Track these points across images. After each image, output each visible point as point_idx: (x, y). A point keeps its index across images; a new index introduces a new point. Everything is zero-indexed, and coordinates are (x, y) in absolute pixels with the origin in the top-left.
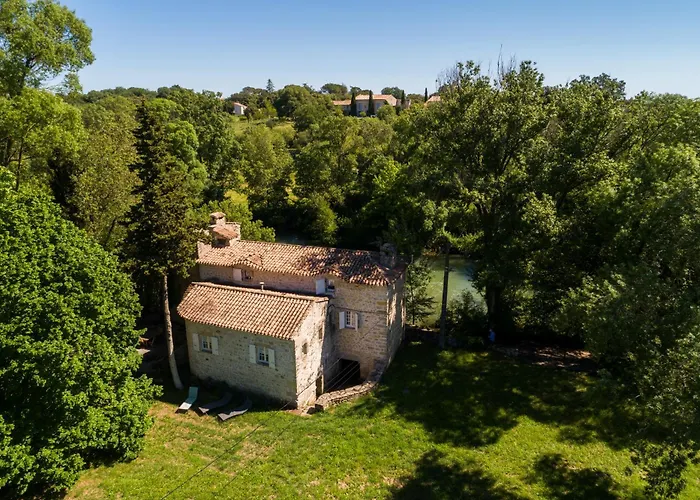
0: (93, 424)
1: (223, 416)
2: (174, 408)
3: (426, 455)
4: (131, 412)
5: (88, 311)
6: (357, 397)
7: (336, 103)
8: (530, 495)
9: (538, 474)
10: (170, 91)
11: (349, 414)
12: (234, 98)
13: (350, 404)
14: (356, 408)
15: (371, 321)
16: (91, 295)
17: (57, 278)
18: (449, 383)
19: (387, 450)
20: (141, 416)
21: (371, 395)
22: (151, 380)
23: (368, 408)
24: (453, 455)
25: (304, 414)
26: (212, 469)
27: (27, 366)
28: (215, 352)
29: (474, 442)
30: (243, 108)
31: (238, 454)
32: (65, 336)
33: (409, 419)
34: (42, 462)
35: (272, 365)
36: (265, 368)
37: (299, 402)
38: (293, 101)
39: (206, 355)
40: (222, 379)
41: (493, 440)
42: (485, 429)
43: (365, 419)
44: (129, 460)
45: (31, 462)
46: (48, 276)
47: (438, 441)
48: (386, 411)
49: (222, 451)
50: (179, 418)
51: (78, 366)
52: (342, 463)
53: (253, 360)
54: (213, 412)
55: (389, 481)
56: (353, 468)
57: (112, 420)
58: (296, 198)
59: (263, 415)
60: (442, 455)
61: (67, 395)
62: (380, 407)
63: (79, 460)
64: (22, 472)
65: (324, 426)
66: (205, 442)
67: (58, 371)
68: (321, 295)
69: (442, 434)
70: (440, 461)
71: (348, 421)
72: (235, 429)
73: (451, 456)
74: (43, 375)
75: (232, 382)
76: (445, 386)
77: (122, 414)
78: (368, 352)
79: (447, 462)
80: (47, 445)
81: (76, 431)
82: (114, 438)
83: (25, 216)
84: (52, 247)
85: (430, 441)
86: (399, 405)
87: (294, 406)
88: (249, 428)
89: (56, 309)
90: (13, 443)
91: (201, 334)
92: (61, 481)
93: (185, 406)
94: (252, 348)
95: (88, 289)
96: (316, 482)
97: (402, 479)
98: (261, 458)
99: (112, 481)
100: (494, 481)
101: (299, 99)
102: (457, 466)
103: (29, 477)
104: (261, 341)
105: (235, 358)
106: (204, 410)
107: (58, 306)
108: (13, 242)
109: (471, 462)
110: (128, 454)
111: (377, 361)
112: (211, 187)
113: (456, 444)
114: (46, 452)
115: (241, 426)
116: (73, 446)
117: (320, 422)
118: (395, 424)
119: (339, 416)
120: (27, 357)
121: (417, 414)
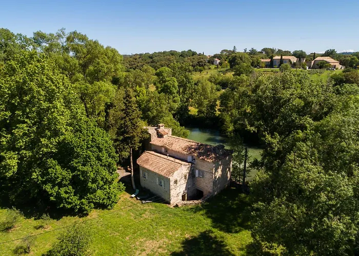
0: (97, 195)
1: (144, 202)
2: (130, 195)
3: (207, 231)
4: (112, 194)
5: (99, 159)
6: (194, 205)
7: (262, 60)
8: (237, 254)
9: (246, 248)
10: (187, 53)
11: (188, 210)
12: (215, 56)
13: (190, 207)
14: (191, 208)
15: (207, 176)
16: (100, 154)
17: (92, 146)
18: (235, 207)
19: (193, 226)
20: (115, 196)
21: (200, 205)
22: (124, 184)
23: (196, 209)
24: (217, 233)
25: (172, 207)
26: (132, 218)
27: (79, 173)
28: (147, 178)
29: (228, 231)
30: (218, 61)
31: (143, 215)
32: (91, 166)
33: (209, 217)
34: (82, 203)
35: (163, 187)
36: (161, 187)
37: (171, 202)
38: (238, 60)
39: (144, 179)
40: (149, 188)
41: (237, 232)
42: (237, 227)
43: (192, 213)
44: (109, 210)
45: (79, 202)
46: (89, 146)
47: (214, 227)
48: (202, 212)
49: (138, 213)
50: (130, 199)
51: (92, 176)
52: (174, 226)
53: (158, 184)
54: (141, 200)
55: (187, 236)
56: (178, 229)
57: (105, 195)
58: (219, 113)
59: (158, 204)
60: (212, 232)
61: (90, 184)
62: (200, 210)
63: (92, 205)
64: (76, 205)
65: (176, 212)
66: (134, 209)
67: (87, 176)
68: (189, 162)
69: (218, 225)
70: (210, 234)
71: (186, 212)
72: (146, 207)
73: (216, 233)
74: (83, 177)
75: (151, 190)
76: (233, 208)
77: (109, 193)
78: (206, 188)
79: (213, 235)
80: (84, 198)
81: (92, 196)
82: (105, 201)
83: (85, 127)
84: (91, 137)
85: (211, 226)
86: (208, 211)
87: (169, 204)
88: (151, 207)
89: (89, 157)
90: (74, 196)
91: (143, 171)
92: (86, 210)
93: (133, 196)
94: (157, 179)
95: (100, 151)
96: (162, 230)
97: (192, 237)
98: (149, 218)
99: (102, 214)
100: (226, 246)
101: (241, 59)
102: (216, 237)
103: (78, 207)
104: (160, 177)
105: (152, 181)
106: (138, 198)
107: (89, 156)
108: (80, 135)
109: (222, 237)
110: (109, 207)
111: (209, 192)
112: (182, 106)
113: (220, 230)
114: (83, 200)
115: (149, 206)
116: (91, 200)
117: (176, 211)
118: (202, 218)
119: (184, 210)
120: (79, 170)
121: (213, 216)
